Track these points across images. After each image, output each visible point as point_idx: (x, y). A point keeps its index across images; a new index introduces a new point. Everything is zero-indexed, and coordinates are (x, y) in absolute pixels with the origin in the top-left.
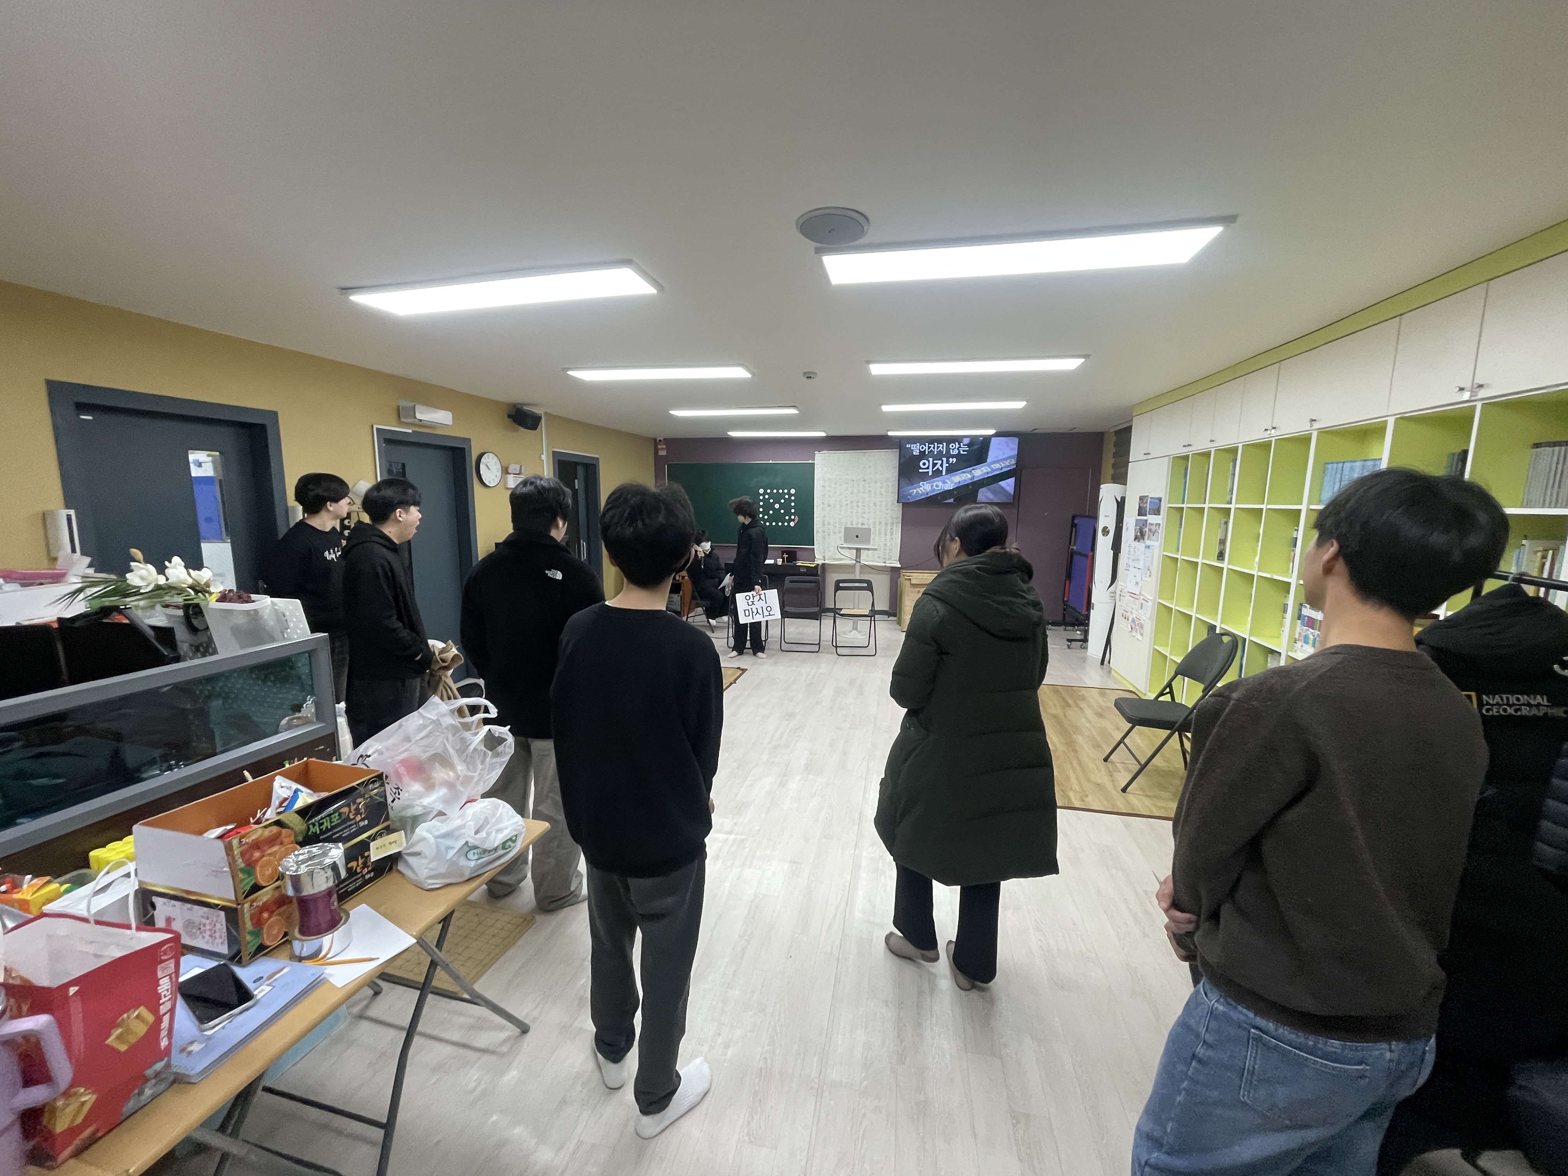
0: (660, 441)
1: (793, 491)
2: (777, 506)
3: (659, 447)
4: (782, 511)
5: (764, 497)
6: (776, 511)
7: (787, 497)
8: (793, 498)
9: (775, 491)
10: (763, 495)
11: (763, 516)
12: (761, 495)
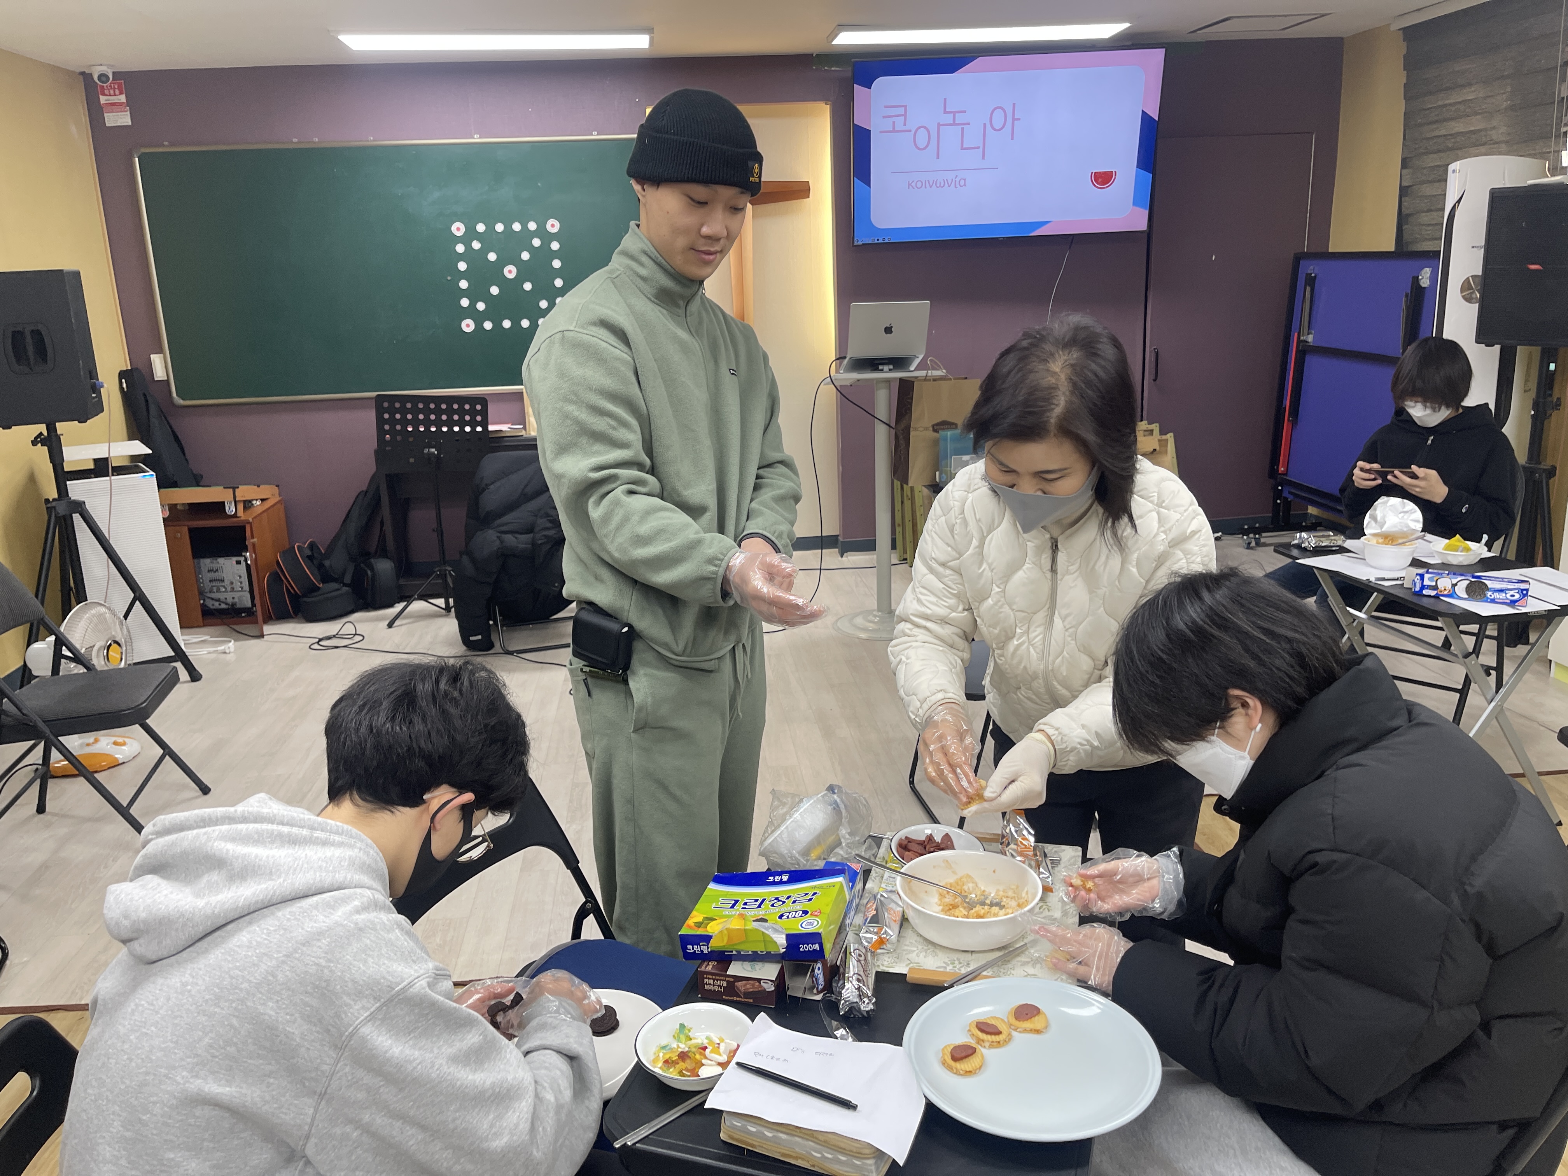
0: (103, 77)
1: (553, 226)
2: (510, 271)
3: (103, 99)
4: (528, 286)
5: (468, 247)
6: (511, 287)
7: (536, 242)
8: (555, 246)
9: (500, 227)
10: (466, 240)
11: (473, 305)
12: (459, 240)
